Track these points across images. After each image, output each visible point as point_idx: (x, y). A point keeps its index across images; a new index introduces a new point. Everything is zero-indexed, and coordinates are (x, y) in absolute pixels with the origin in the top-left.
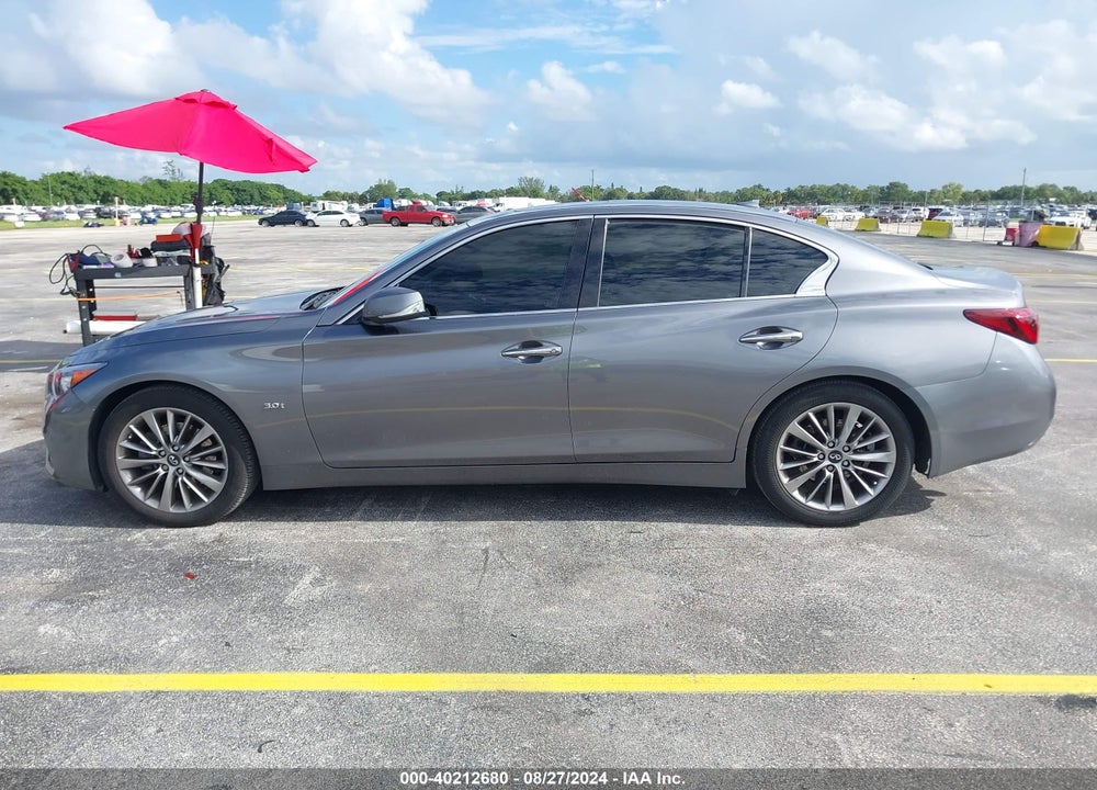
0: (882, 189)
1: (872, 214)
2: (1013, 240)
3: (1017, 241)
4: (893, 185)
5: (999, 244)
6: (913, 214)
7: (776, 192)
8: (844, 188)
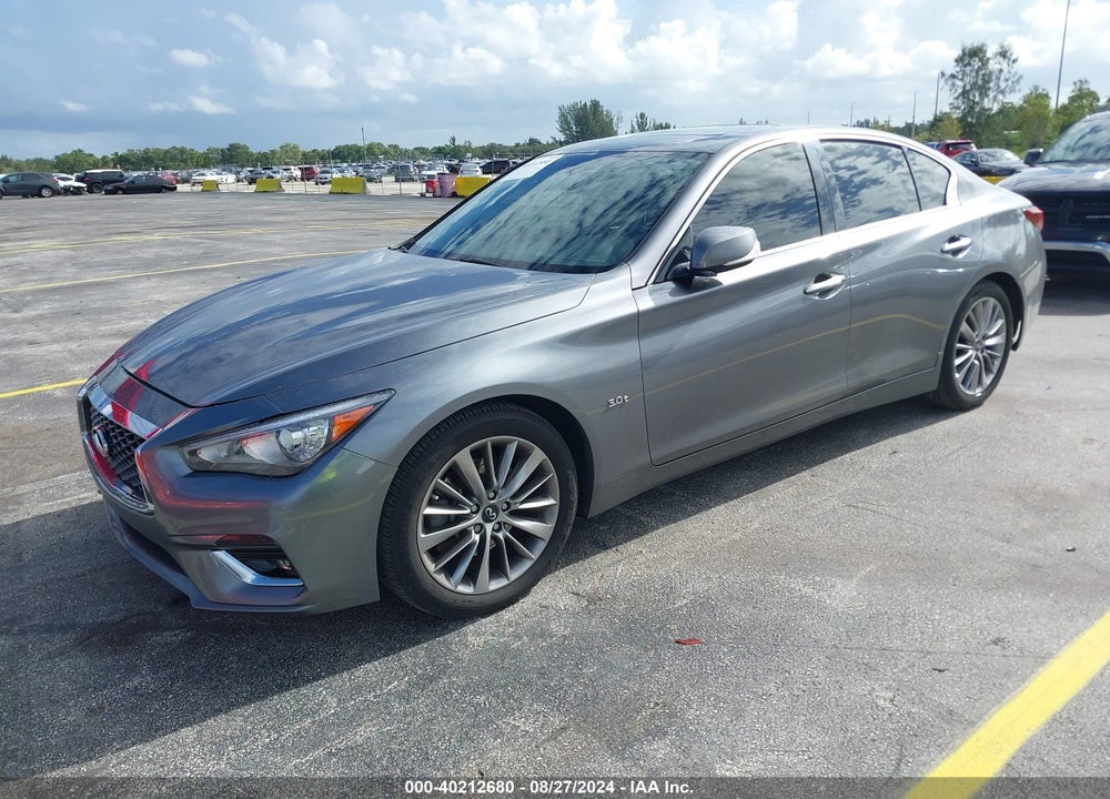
0: (222, 151)
1: (242, 175)
2: (434, 192)
3: (438, 192)
4: (233, 147)
5: (423, 195)
6: (285, 174)
7: (104, 158)
8: (182, 151)
